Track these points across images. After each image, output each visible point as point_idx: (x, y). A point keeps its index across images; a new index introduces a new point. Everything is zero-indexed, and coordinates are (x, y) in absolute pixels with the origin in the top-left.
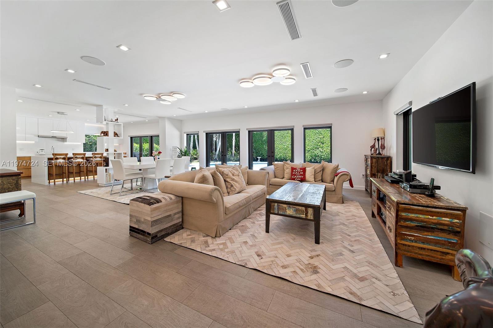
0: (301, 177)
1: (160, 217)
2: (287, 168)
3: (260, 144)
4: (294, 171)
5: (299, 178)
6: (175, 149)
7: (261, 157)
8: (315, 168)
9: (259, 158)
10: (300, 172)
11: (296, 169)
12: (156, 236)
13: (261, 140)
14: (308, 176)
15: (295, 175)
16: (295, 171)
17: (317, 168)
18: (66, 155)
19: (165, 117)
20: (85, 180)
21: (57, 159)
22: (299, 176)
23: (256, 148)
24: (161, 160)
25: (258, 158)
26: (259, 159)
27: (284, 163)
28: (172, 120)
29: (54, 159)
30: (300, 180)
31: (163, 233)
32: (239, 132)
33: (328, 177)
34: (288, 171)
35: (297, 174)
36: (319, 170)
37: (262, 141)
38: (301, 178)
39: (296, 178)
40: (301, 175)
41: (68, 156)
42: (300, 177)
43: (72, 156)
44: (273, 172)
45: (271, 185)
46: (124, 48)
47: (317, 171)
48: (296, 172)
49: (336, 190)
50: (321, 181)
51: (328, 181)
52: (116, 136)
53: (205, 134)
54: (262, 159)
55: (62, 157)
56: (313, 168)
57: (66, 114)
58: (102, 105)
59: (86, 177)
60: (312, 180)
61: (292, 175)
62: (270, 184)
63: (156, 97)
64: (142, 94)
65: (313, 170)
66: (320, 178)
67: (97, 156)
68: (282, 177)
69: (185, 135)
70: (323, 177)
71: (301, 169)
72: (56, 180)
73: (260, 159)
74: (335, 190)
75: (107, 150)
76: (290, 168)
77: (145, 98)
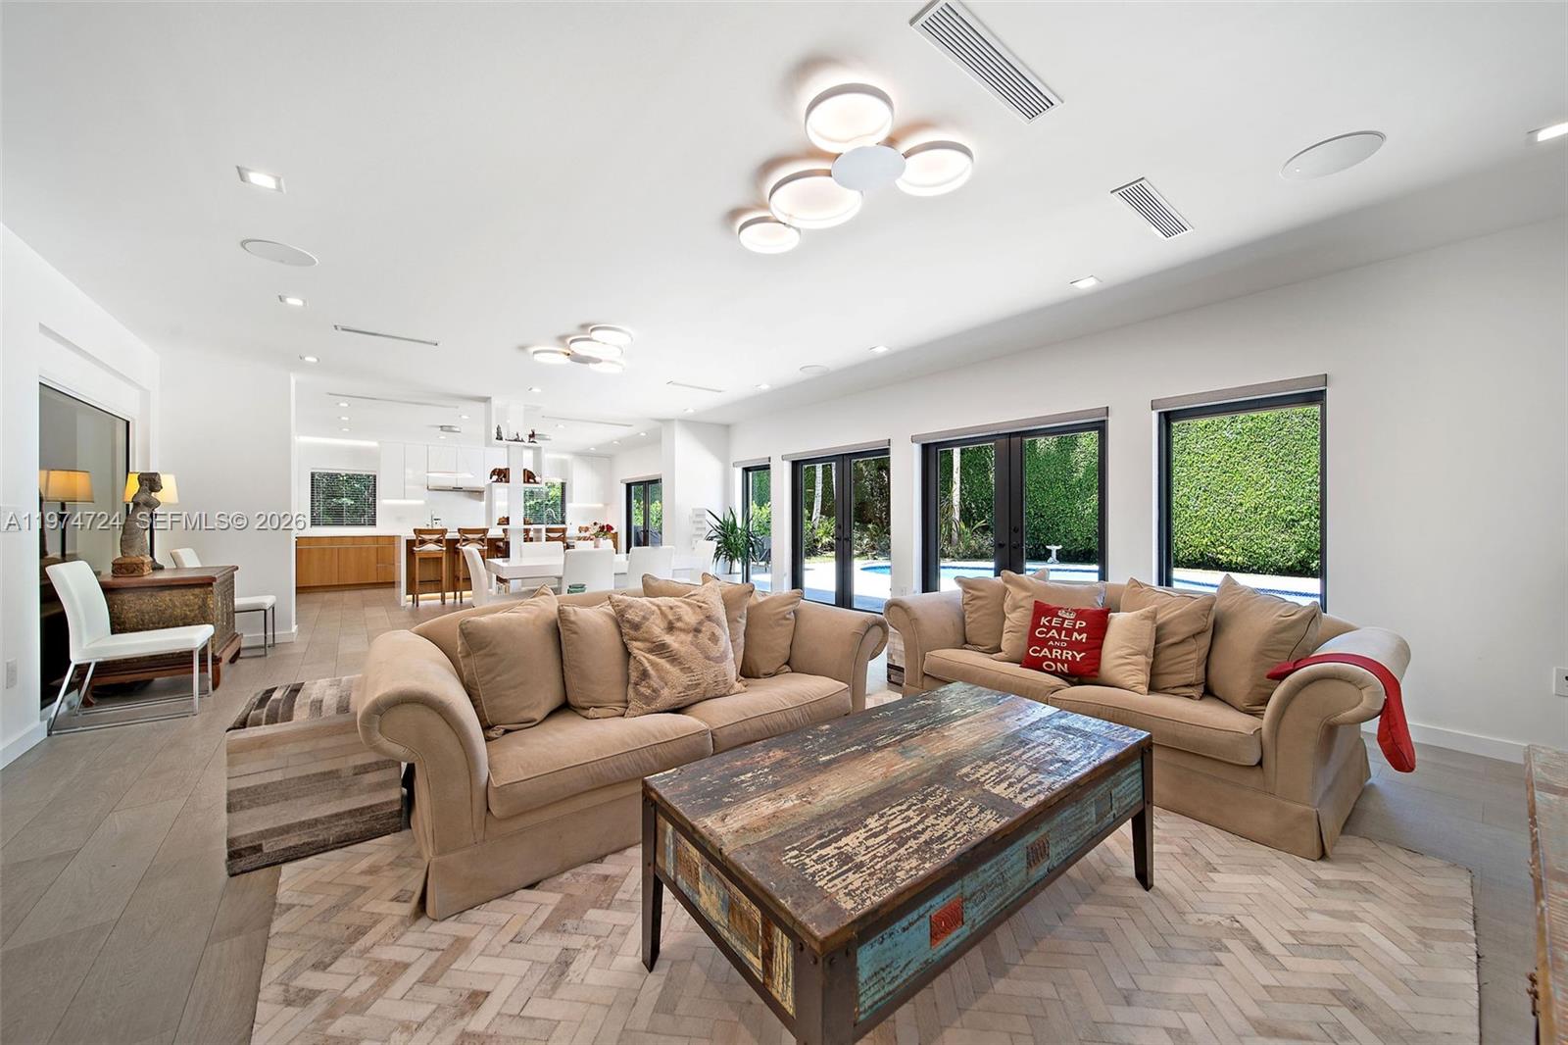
0: (1073, 656)
1: (277, 776)
2: (1015, 607)
3: (1058, 499)
4: (1044, 621)
5: (1063, 662)
6: (697, 515)
7: (1060, 547)
8: (1162, 618)
9: (1054, 548)
10: (1074, 629)
11: (1052, 612)
12: (258, 849)
13: (1065, 482)
14: (1112, 655)
15: (1043, 643)
16: (1050, 622)
17: (1176, 617)
18: (443, 532)
19: (673, 420)
20: (455, 602)
21: (423, 542)
22: (1062, 649)
23: (1045, 511)
24: (579, 553)
25: (1051, 551)
26: (1054, 554)
27: (1006, 581)
28: (696, 425)
29: (417, 542)
30: (1066, 670)
31: (293, 840)
32: (886, 451)
33: (1238, 674)
34: (1017, 619)
35: (1052, 638)
36: (1185, 630)
37: (1070, 488)
38: (1072, 663)
39: (1045, 658)
40: (1073, 646)
41: (448, 536)
42: (1068, 654)
43: (457, 536)
44: (957, 620)
45: (926, 679)
46: (261, 179)
47: (1174, 634)
48: (1050, 629)
49: (1269, 762)
50: (1196, 692)
51: (1241, 699)
52: (531, 480)
53: (791, 464)
54: (1069, 552)
55: (436, 537)
56: (1146, 618)
57: (457, 429)
58: (490, 398)
59: (458, 593)
60: (1130, 681)
61: (1033, 640)
62: (925, 674)
63: (565, 353)
64: (523, 348)
65: (1148, 629)
66: (1194, 675)
67: (469, 536)
68: (992, 644)
69: (738, 473)
70: (1213, 672)
71: (1080, 614)
72: (420, 596)
73: (1057, 551)
74: (1260, 763)
75: (506, 521)
76: (1029, 604)
77: (538, 358)
